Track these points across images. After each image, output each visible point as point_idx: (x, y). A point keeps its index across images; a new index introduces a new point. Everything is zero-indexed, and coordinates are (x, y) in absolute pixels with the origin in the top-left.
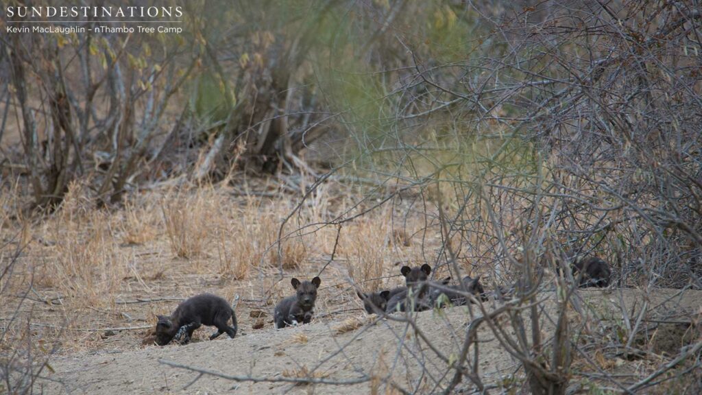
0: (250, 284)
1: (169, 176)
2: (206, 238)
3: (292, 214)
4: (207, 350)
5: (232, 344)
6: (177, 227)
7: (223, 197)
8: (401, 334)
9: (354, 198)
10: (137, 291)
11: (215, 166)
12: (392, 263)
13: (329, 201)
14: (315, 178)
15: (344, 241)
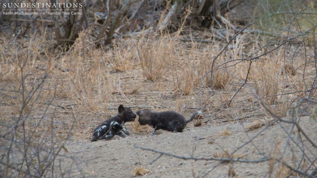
0: (193, 98)
1: (142, 28)
2: (165, 68)
3: (221, 53)
4: (165, 139)
5: (181, 136)
6: (147, 61)
7: (177, 42)
8: (289, 131)
9: (260, 44)
10: (121, 101)
11: (171, 22)
12: (283, 86)
13: (244, 46)
14: (235, 31)
15: (253, 72)
